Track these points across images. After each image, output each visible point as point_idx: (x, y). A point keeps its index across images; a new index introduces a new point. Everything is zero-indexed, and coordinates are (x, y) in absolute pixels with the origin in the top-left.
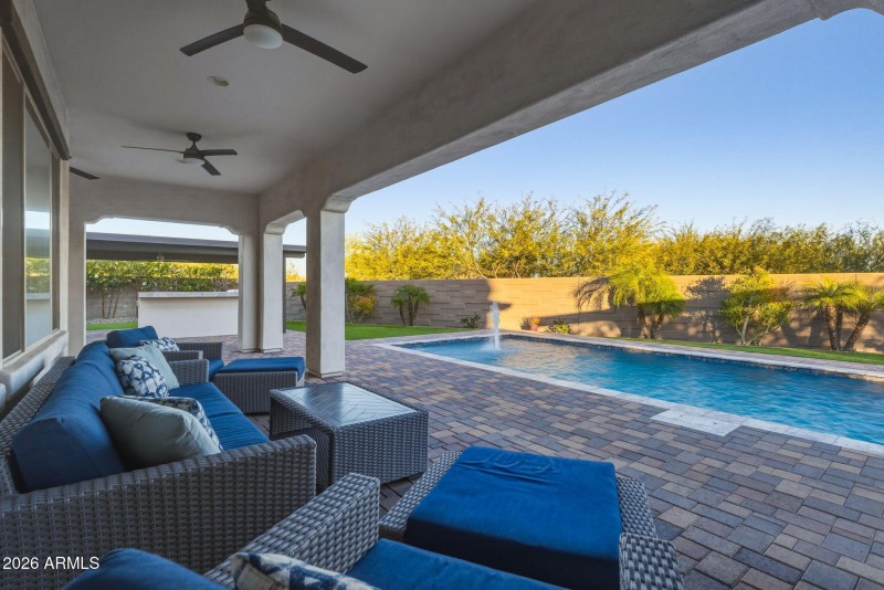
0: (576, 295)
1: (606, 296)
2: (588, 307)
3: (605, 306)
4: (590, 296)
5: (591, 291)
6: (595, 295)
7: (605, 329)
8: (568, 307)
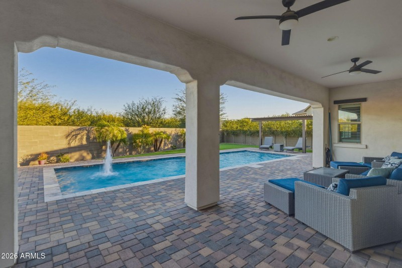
0: (67, 137)
1: (85, 137)
2: (74, 144)
3: (84, 142)
4: (76, 137)
5: (76, 135)
6: (79, 137)
7: (85, 154)
8: (63, 144)
